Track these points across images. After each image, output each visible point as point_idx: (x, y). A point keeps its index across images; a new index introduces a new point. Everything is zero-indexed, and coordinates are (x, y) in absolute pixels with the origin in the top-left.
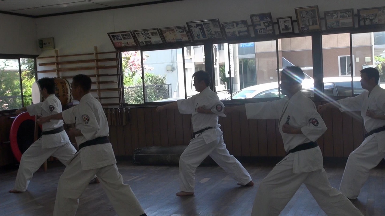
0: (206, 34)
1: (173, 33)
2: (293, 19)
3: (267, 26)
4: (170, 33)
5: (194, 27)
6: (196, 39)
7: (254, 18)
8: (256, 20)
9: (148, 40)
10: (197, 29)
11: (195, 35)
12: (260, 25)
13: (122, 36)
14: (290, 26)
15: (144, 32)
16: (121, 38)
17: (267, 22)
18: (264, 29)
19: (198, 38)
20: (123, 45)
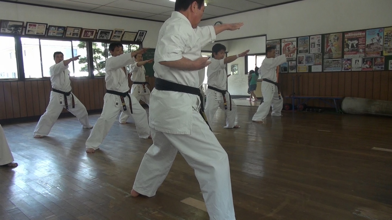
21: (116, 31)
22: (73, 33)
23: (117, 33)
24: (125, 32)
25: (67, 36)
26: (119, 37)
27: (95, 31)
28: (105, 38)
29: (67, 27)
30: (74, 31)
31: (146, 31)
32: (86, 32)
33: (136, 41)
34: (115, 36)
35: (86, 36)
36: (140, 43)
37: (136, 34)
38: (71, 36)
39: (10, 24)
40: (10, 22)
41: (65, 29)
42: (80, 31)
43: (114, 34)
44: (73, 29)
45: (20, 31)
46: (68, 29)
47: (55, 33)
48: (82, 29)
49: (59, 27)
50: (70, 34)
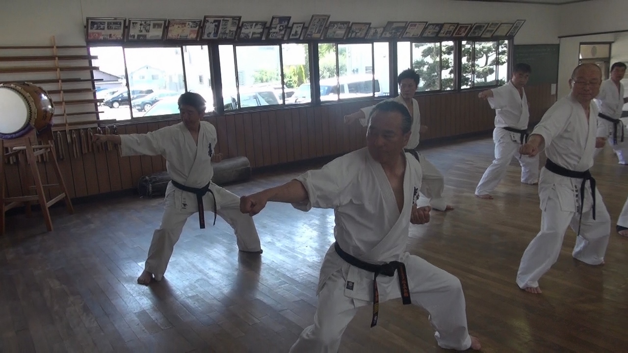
0: (219, 32)
1: (182, 27)
2: (305, 26)
3: (280, 30)
4: (179, 27)
5: (210, 23)
6: (205, 37)
7: (274, 20)
8: (276, 21)
9: (144, 33)
10: (213, 26)
11: (207, 32)
12: (275, 28)
13: (108, 24)
14: (299, 33)
15: (145, 23)
16: (104, 27)
17: (283, 26)
18: (277, 33)
19: (208, 36)
20: (102, 38)
21: (492, 24)
22: (448, 31)
23: (492, 26)
24: (502, 23)
25: (440, 35)
26: (492, 31)
27: (470, 26)
28: (476, 35)
29: (445, 23)
30: (449, 28)
31: (525, 21)
32: (461, 27)
33: (508, 35)
34: (488, 31)
35: (458, 34)
36: (510, 38)
37: (512, 25)
38: (444, 35)
39: (395, 25)
40: (394, 24)
41: (441, 26)
42: (454, 28)
43: (488, 29)
44: (450, 25)
45: (398, 34)
46: (445, 25)
47: (429, 32)
48: (458, 24)
49: (437, 25)
50: (444, 33)
